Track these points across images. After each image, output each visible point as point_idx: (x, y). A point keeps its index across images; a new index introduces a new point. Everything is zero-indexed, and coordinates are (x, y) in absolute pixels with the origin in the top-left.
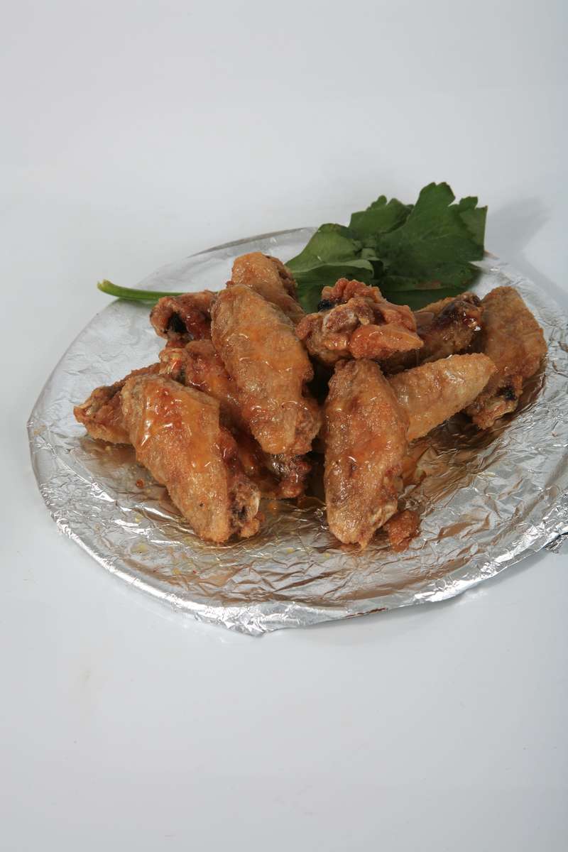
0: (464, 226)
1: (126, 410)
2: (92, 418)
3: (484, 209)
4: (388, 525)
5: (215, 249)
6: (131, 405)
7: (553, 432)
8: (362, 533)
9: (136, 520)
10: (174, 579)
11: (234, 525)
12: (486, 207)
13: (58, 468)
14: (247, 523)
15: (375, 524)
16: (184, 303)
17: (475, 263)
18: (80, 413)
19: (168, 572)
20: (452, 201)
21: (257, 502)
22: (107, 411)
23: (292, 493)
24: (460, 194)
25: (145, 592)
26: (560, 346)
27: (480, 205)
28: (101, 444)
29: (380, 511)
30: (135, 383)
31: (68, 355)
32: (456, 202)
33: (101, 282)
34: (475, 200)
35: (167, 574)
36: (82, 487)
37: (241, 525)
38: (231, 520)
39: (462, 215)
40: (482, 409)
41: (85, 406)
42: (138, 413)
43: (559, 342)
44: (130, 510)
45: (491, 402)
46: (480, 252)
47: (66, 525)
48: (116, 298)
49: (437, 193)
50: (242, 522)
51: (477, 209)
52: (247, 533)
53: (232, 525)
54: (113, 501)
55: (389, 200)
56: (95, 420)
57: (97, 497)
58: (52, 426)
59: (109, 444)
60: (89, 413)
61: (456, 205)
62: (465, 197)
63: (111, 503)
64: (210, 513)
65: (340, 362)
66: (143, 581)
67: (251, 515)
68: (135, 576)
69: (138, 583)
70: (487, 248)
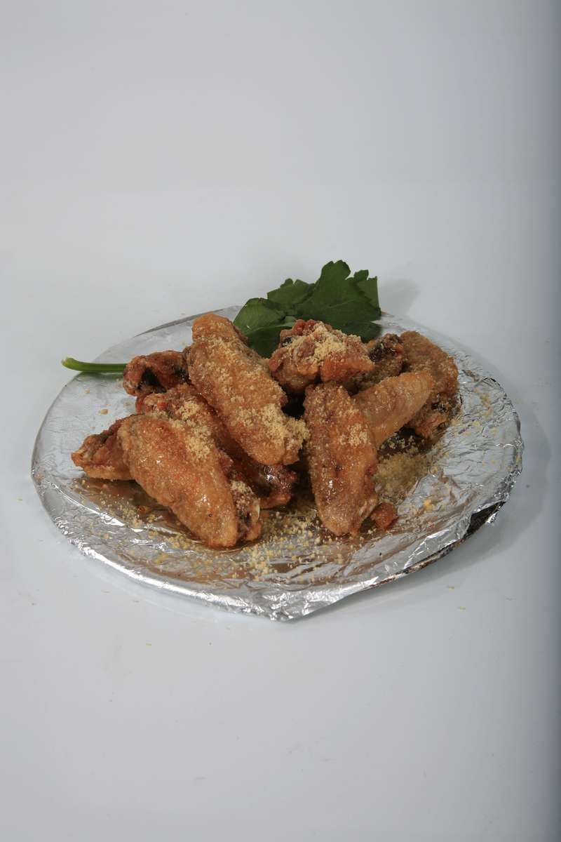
0: (361, 293)
1: (125, 446)
2: (90, 460)
3: (375, 279)
4: (375, 514)
5: (153, 330)
6: (131, 442)
7: (483, 434)
8: (353, 524)
9: (150, 537)
10: (200, 579)
11: (241, 529)
12: (376, 277)
13: (67, 503)
14: (252, 528)
15: (363, 514)
16: (156, 359)
17: (376, 322)
18: (77, 458)
19: (191, 574)
20: (348, 275)
21: (258, 509)
22: (105, 451)
23: (284, 499)
24: (354, 269)
25: (177, 593)
26: (465, 372)
27: (371, 276)
28: (99, 482)
29: (366, 504)
30: (130, 423)
31: (48, 418)
32: (352, 275)
33: (65, 360)
34: (366, 273)
35: (191, 576)
36: (92, 517)
37: (248, 529)
38: (239, 525)
39: (358, 284)
40: (424, 421)
41: (82, 451)
42: (138, 447)
43: (463, 371)
44: (141, 530)
45: (429, 414)
46: (378, 313)
47: (88, 548)
48: (78, 372)
49: (336, 270)
50: (248, 526)
51: (370, 279)
52: (252, 536)
53: (239, 531)
54: (124, 525)
55: (294, 281)
56: (93, 462)
57: (109, 523)
58: (52, 470)
59: (107, 481)
60: (86, 456)
61: (351, 278)
62: (358, 271)
63: (122, 527)
64: (219, 521)
65: (310, 386)
66: (171, 583)
67: (254, 520)
68: (164, 581)
69: (168, 586)
70: (383, 310)
